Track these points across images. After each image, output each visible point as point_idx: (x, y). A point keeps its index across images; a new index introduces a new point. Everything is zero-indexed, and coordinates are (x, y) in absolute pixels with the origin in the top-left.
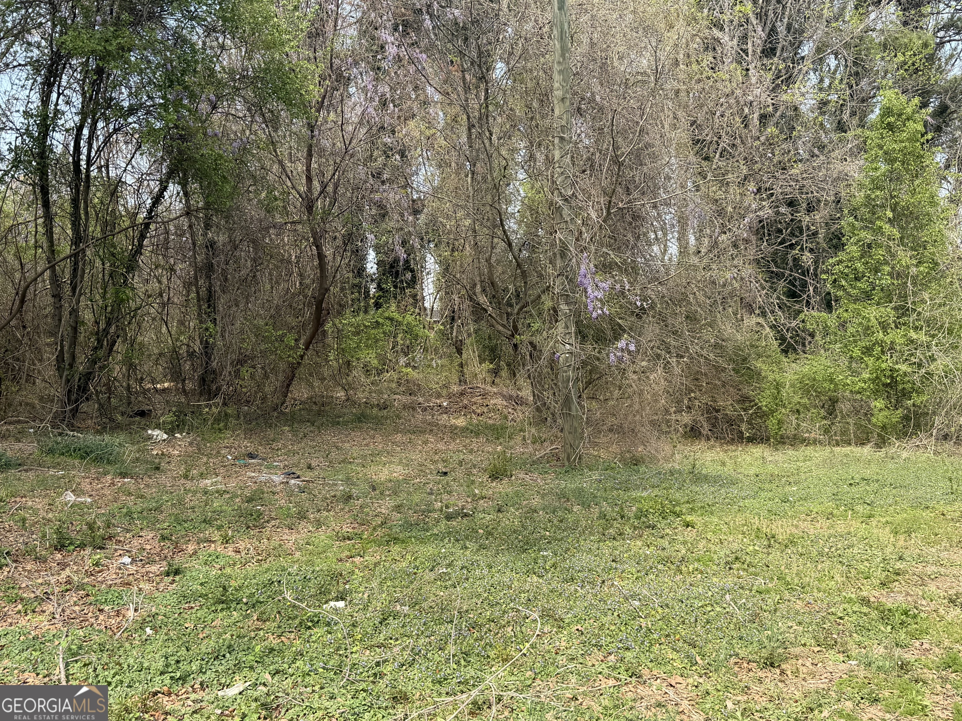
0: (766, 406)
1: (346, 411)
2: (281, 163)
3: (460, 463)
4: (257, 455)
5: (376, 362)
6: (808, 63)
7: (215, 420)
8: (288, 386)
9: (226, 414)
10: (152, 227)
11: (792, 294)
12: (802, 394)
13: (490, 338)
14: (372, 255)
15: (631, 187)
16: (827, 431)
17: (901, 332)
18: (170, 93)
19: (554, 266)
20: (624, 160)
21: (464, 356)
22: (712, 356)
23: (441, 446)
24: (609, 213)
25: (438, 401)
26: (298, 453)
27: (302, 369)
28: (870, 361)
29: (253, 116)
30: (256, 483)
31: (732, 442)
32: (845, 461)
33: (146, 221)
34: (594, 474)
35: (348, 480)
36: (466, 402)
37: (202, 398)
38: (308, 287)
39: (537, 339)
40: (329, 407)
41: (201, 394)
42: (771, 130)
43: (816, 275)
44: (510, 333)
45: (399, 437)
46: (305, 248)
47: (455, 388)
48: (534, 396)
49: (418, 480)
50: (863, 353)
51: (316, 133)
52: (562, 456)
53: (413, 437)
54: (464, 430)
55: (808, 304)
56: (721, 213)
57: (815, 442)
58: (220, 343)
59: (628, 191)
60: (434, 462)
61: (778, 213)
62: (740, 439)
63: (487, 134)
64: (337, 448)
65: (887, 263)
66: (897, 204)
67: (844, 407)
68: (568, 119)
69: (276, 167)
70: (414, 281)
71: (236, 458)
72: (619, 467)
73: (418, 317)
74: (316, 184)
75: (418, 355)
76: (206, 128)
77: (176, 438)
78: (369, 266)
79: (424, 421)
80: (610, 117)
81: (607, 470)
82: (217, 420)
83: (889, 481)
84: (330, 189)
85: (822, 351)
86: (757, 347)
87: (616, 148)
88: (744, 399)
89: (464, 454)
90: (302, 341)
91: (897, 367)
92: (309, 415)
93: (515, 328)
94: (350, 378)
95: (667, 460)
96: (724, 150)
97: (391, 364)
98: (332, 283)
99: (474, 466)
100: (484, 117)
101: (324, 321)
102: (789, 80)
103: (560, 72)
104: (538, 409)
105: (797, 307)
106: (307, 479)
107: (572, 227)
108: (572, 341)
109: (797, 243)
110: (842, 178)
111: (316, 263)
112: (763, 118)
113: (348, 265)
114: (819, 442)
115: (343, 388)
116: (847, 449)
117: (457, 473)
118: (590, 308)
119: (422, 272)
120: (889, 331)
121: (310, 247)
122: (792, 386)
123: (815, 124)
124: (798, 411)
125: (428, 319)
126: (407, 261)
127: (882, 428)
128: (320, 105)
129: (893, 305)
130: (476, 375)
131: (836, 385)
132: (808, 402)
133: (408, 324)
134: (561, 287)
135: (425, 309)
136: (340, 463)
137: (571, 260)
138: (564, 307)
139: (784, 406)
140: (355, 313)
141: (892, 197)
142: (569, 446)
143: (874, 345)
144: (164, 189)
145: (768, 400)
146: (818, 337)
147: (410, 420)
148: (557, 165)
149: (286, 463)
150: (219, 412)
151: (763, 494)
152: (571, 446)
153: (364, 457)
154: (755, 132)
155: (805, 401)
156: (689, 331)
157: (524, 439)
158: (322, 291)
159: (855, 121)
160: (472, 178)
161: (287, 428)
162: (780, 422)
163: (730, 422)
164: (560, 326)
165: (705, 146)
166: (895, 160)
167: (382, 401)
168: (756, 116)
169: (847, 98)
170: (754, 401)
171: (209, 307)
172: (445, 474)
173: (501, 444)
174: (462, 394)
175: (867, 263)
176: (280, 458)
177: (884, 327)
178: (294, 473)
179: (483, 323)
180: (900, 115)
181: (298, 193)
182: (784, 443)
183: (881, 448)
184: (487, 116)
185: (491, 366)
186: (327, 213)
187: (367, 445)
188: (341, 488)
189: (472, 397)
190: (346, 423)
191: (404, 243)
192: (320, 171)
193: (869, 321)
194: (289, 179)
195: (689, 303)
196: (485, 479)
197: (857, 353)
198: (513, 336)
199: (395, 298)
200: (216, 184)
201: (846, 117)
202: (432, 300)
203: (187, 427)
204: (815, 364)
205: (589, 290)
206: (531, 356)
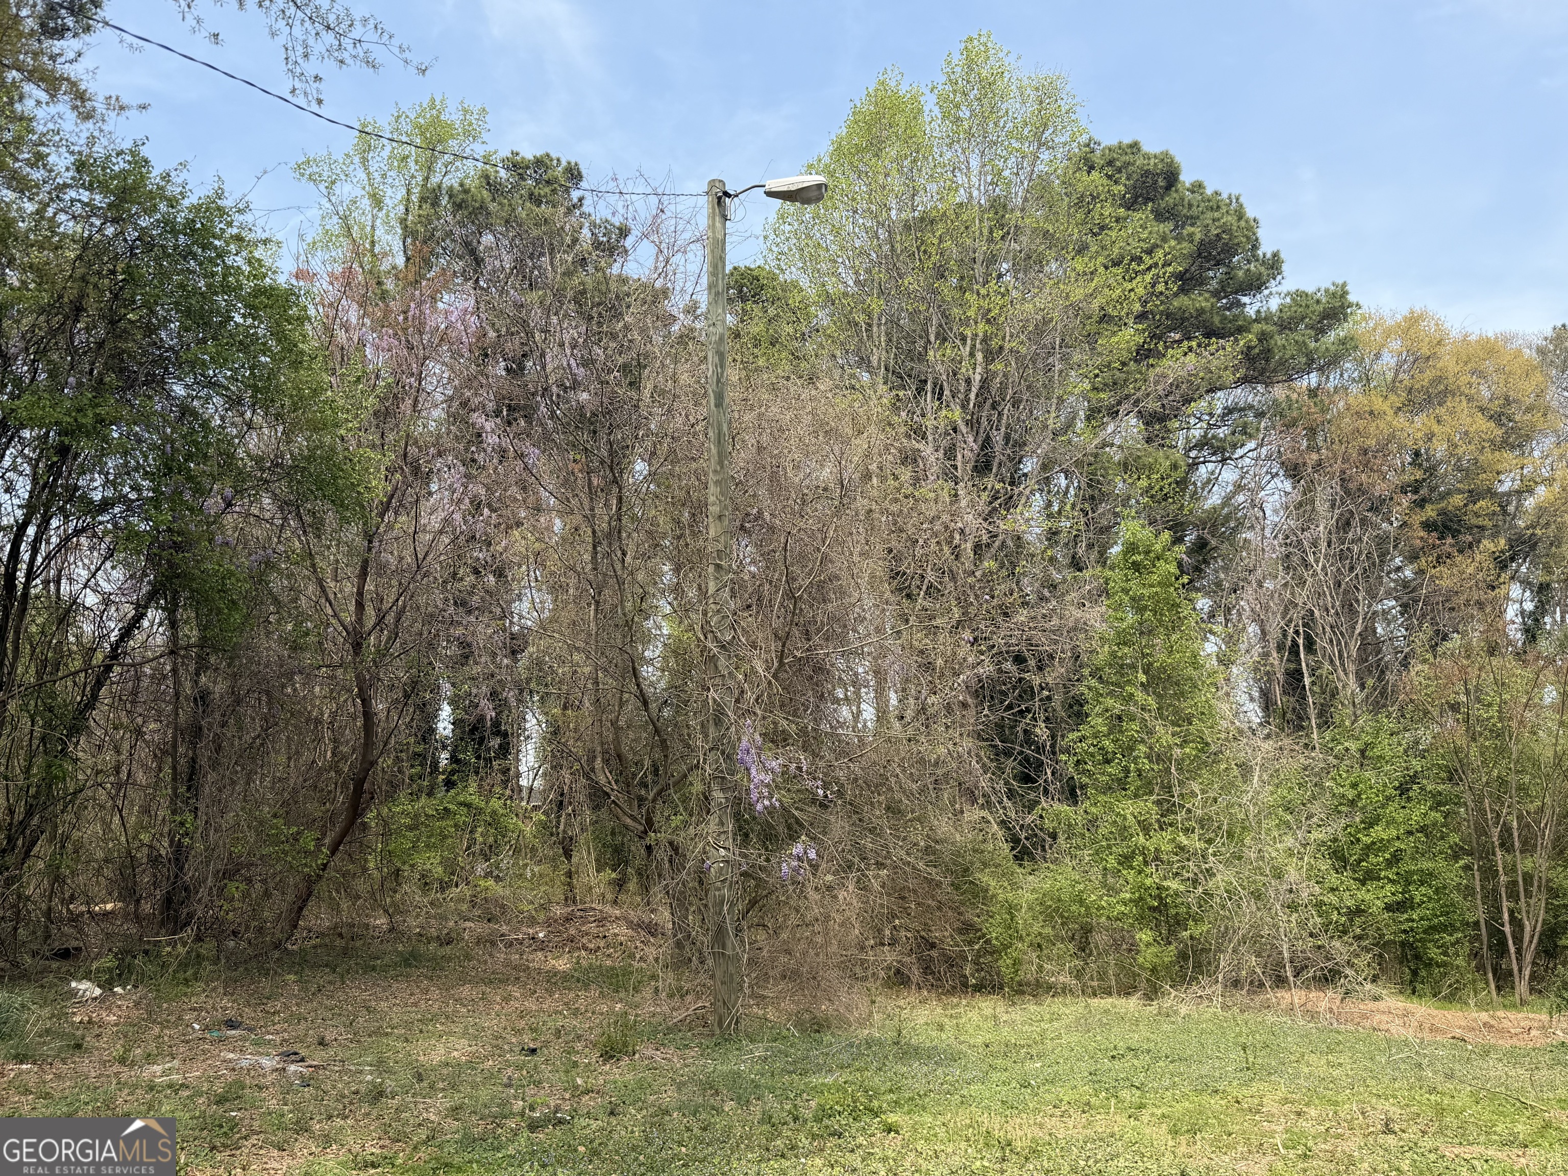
0: (997, 938)
1: (388, 947)
2: (320, 583)
3: (558, 1033)
4: (241, 1023)
5: (440, 869)
6: (1032, 483)
7: (180, 965)
8: (301, 909)
9: (198, 956)
10: (117, 669)
11: (1026, 779)
12: (1044, 921)
13: (613, 833)
14: (446, 711)
15: (812, 629)
16: (1078, 974)
17: (1167, 835)
18: (166, 485)
19: (706, 736)
20: (802, 596)
21: (574, 860)
22: (921, 865)
23: (531, 1005)
24: (781, 663)
25: (531, 931)
26: (306, 1019)
27: (323, 883)
28: (1130, 875)
29: (285, 519)
30: (234, 1070)
31: (952, 991)
32: (1105, 1020)
33: (107, 662)
34: (758, 1048)
35: (380, 1065)
36: (572, 931)
37: (163, 931)
38: (344, 758)
39: (679, 839)
40: (362, 942)
41: (162, 924)
42: (989, 564)
43: (1054, 753)
44: (641, 828)
45: (466, 991)
46: (345, 701)
47: (558, 911)
48: (674, 923)
49: (490, 1063)
50: (1119, 863)
51: (376, 544)
52: (711, 1019)
53: (488, 990)
54: (566, 977)
55: (1046, 792)
56: (929, 667)
57: (1065, 990)
58: (199, 846)
59: (808, 636)
60: (518, 1032)
61: (1000, 671)
62: (963, 987)
63: (619, 553)
64: (368, 1009)
65: (1143, 741)
66: (1151, 664)
67: (1100, 939)
68: (726, 542)
69: (312, 588)
70: (504, 750)
71: (206, 1028)
72: (793, 1035)
73: (508, 802)
74: (370, 612)
75: (505, 860)
76: (213, 534)
77: (115, 994)
78: (441, 725)
79: (507, 964)
80: (783, 540)
81: (776, 1040)
82: (183, 965)
83: (1165, 1050)
84: (390, 619)
85: (1067, 860)
86: (982, 852)
87: (791, 579)
88: (967, 928)
89: (565, 1017)
90: (327, 841)
91: (1165, 884)
92: (329, 955)
93: (650, 822)
94: (398, 896)
95: (862, 1023)
96: (931, 586)
97: (464, 873)
98: (382, 753)
99: (579, 1037)
100: (615, 533)
101: (364, 810)
102: (1009, 503)
103: (717, 483)
104: (679, 945)
105: (1032, 796)
106: (315, 1063)
107: (731, 683)
108: (729, 843)
109: (1028, 710)
110: (1079, 628)
111: (359, 723)
112: (978, 548)
113: (409, 726)
114: (1070, 991)
115: (386, 911)
116: (1107, 1002)
117: (552, 1050)
118: (754, 796)
119: (519, 735)
120: (1151, 834)
121: (354, 700)
122: (1030, 908)
123: (1042, 558)
124: (1039, 946)
125: (524, 804)
126: (496, 723)
127: (1152, 970)
128: (386, 507)
129: (1154, 797)
130: (591, 888)
131: (1088, 908)
132: (1052, 933)
133: (494, 812)
134: (715, 767)
135: (520, 789)
136: (370, 1036)
137: (728, 729)
138: (718, 795)
139: (1021, 938)
140: (415, 796)
141: (1144, 656)
142: (721, 1003)
143: (1133, 852)
144: (139, 617)
145: (999, 930)
146: (1061, 839)
147: (486, 962)
148: (711, 601)
149: (286, 1035)
150: (188, 952)
151: (995, 1076)
152: (724, 1003)
153: (408, 1025)
154: (969, 566)
155: (1048, 930)
156: (890, 828)
157: (657, 990)
158: (365, 765)
159: (1094, 555)
160: (596, 610)
161: (292, 977)
162: (1017, 963)
163: (951, 962)
164: (714, 820)
165: (906, 580)
166: (1145, 608)
167: (445, 931)
168: (969, 545)
169: (1082, 528)
170: (981, 930)
171: (189, 789)
172: (533, 1051)
173: (621, 1000)
174: (568, 919)
175: (1118, 740)
176: (277, 1027)
177: (1146, 828)
178: (296, 1054)
179: (604, 813)
180: (1147, 553)
181: (343, 625)
182: (1023, 993)
183: (1152, 1000)
184: (619, 532)
185: (614, 875)
186: (382, 653)
187: (415, 1004)
188: (369, 1078)
189: (583, 924)
190: (385, 968)
191: (494, 695)
192: (377, 594)
193: (1125, 819)
194: (331, 604)
195: (890, 789)
196: (594, 1060)
197: (1112, 862)
198: (645, 832)
199: (477, 773)
200: (219, 612)
201: (1081, 552)
202: (531, 777)
203: (134, 977)
204: (1059, 877)
205: (753, 772)
206: (670, 861)
